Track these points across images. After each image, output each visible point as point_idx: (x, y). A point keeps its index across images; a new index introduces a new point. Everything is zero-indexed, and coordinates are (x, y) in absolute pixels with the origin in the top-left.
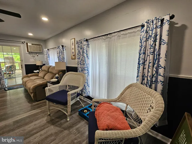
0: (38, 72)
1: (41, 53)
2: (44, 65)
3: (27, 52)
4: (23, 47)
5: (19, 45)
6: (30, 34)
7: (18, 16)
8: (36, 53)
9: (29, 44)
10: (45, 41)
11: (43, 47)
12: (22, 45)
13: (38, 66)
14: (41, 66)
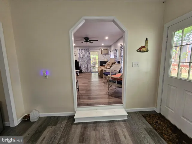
0: (105, 66)
1: (108, 54)
2: (108, 61)
3: (101, 54)
4: (100, 51)
5: (98, 50)
6: (103, 44)
7: (97, 40)
8: (105, 54)
9: (102, 50)
10: (110, 46)
11: (109, 50)
12: (99, 50)
13: (106, 62)
14: (107, 62)
